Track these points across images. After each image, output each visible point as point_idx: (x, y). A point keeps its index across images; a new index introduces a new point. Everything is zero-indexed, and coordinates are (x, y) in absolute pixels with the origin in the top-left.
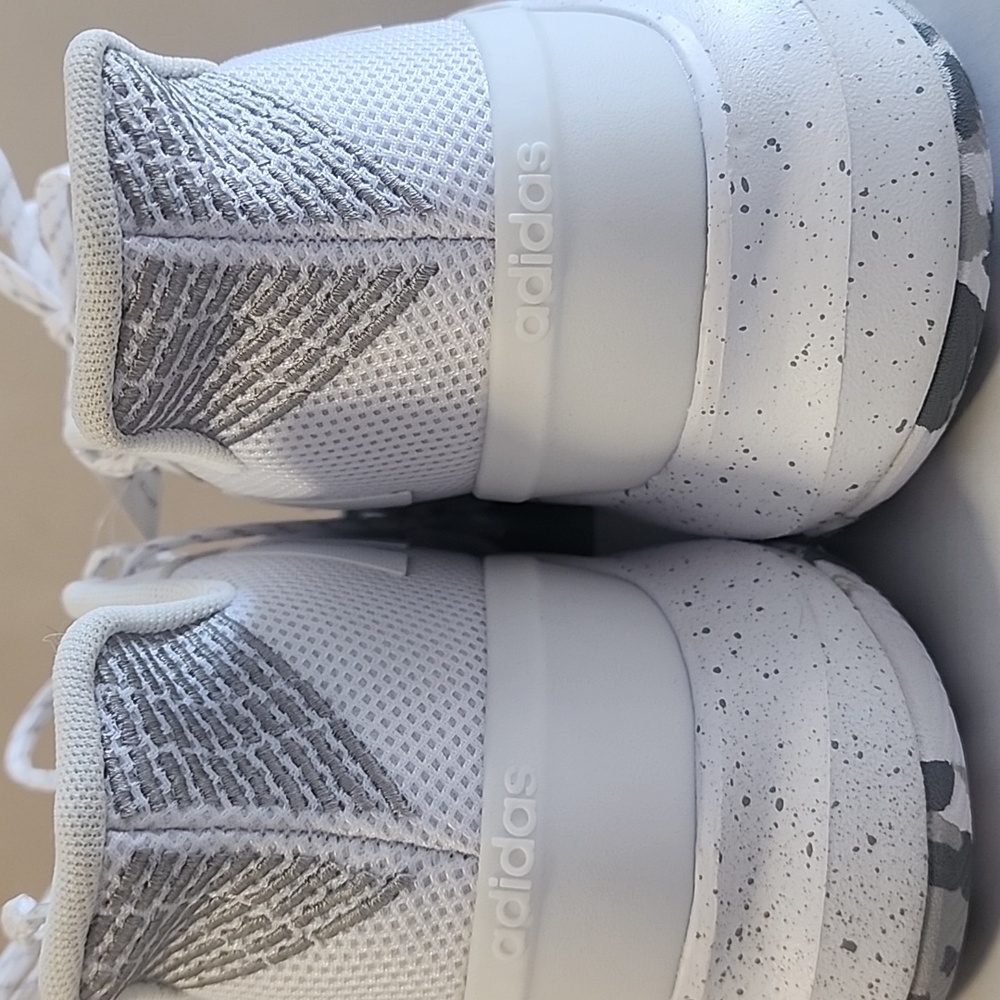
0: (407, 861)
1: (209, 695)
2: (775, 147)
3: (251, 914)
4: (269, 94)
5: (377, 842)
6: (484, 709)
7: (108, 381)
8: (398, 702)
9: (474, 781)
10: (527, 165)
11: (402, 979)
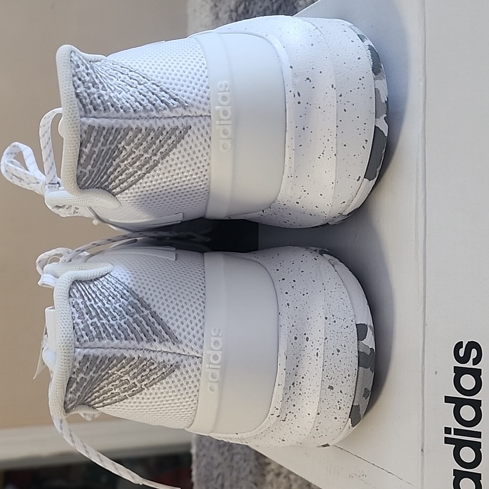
0: (178, 359)
1: (107, 303)
2: (309, 81)
3: (123, 379)
4: (127, 67)
5: (167, 353)
6: (204, 307)
7: (75, 169)
8: (174, 305)
9: (201, 332)
10: (222, 89)
11: (175, 401)
